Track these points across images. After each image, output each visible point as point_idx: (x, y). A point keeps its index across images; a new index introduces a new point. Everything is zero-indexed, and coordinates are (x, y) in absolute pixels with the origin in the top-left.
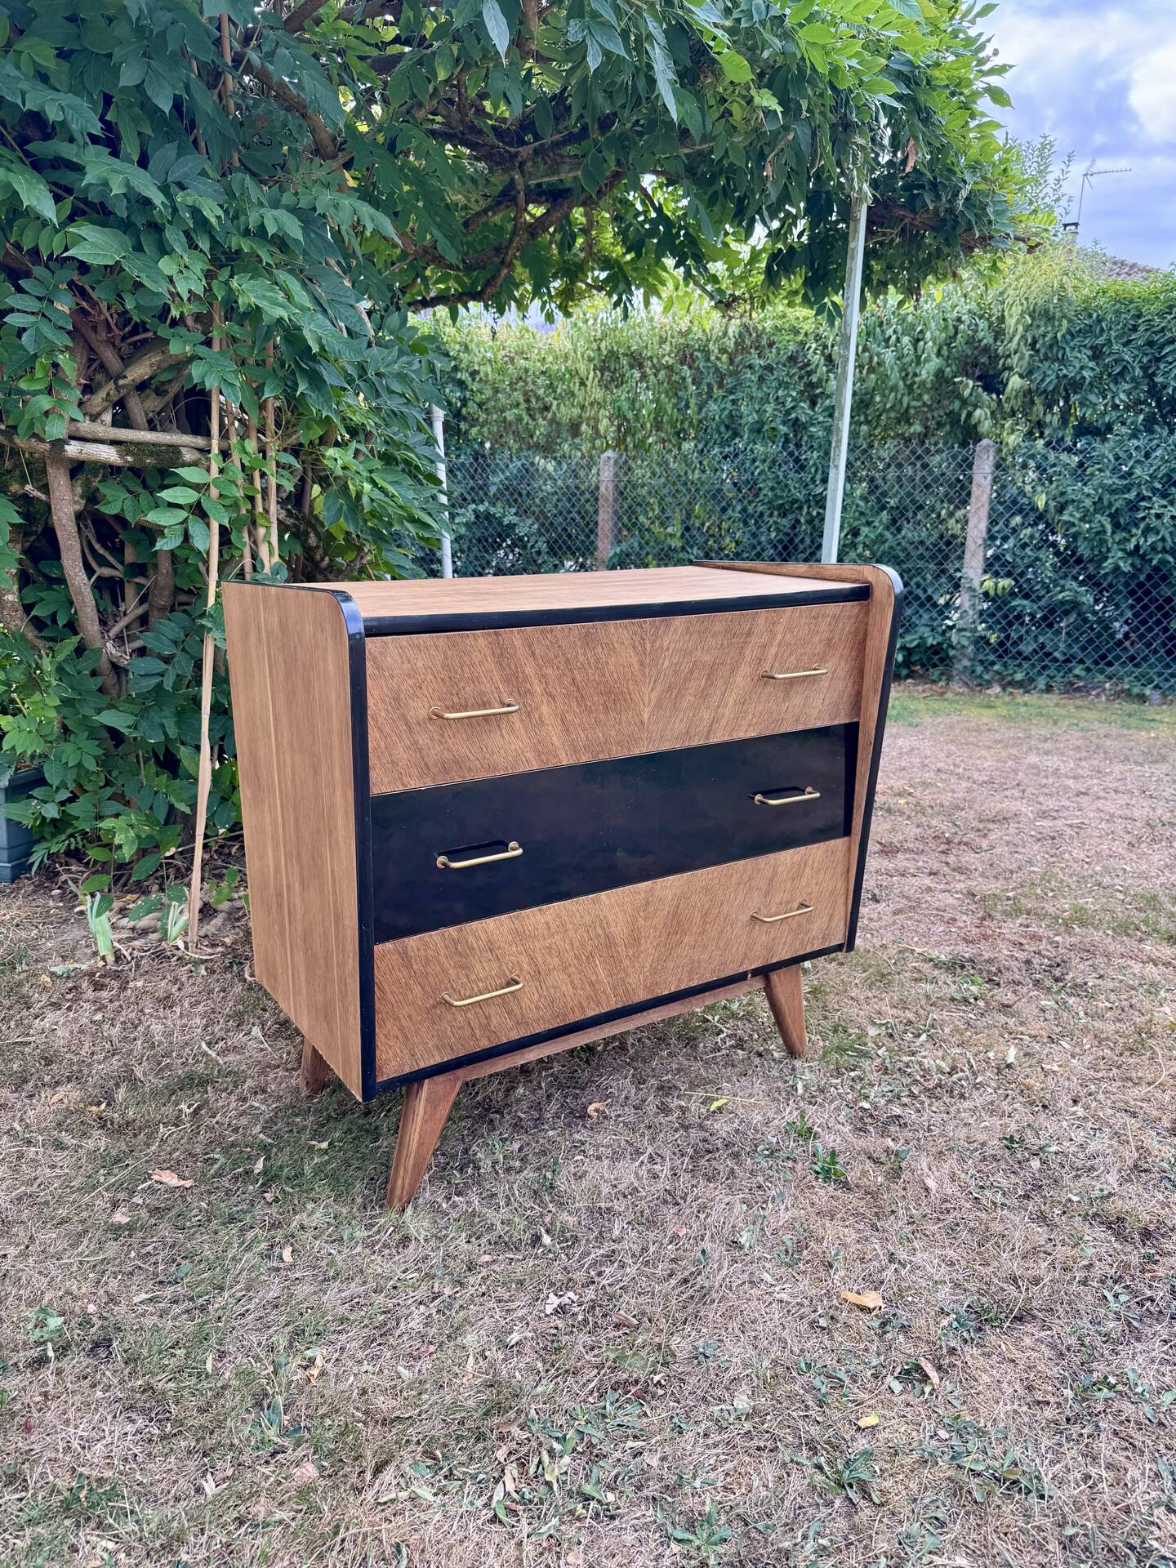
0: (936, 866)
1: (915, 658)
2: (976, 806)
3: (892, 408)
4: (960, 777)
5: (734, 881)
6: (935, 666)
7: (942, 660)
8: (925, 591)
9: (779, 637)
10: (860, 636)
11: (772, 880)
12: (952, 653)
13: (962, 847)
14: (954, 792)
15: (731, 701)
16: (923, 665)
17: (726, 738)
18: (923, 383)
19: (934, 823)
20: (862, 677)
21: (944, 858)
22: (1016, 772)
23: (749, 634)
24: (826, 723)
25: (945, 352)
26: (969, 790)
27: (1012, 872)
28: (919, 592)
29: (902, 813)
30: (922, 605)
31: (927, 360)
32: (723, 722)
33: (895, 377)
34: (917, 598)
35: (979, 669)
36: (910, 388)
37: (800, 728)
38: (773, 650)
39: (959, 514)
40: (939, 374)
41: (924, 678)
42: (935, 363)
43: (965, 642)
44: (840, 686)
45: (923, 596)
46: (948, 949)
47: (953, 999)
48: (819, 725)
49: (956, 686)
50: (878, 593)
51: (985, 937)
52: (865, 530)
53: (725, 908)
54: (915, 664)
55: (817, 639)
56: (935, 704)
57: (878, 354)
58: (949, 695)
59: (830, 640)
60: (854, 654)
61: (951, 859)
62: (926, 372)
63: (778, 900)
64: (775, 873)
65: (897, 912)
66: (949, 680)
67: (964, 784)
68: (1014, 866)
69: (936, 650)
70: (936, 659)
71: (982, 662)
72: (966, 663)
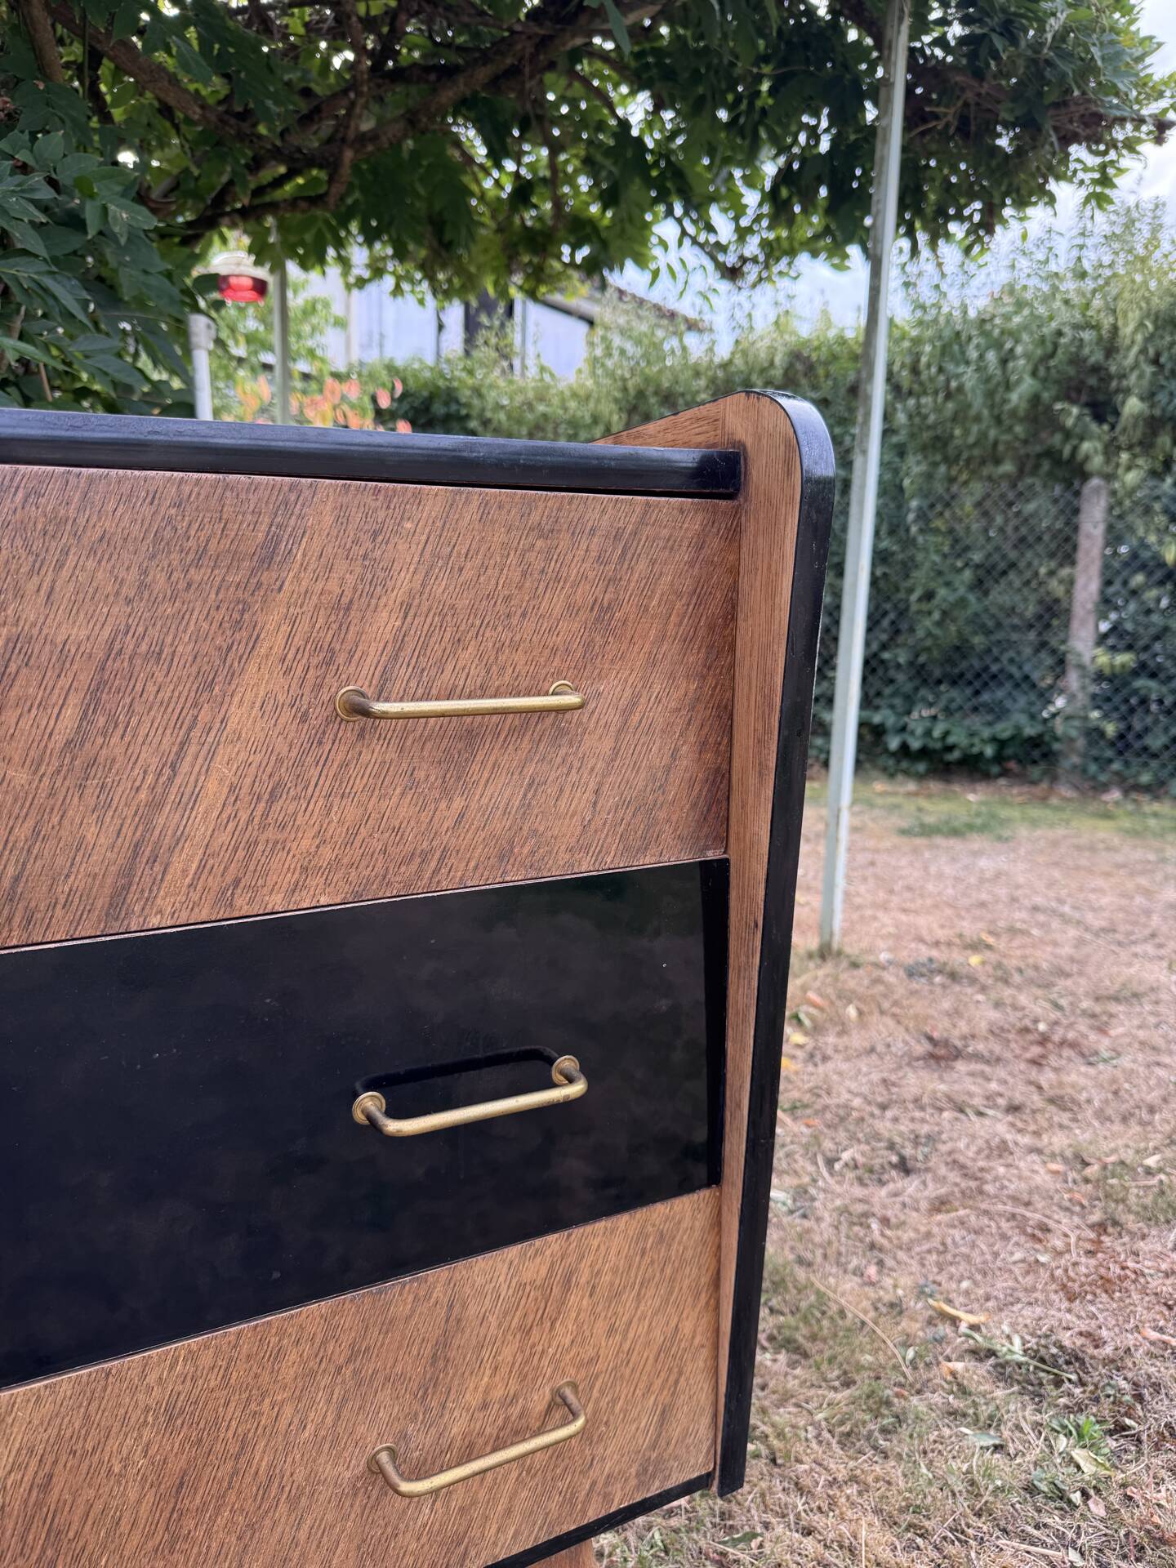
0: (1020, 1093)
1: (1009, 751)
2: (1090, 970)
3: (975, 445)
4: (1066, 920)
5: (289, 1369)
6: (1035, 762)
7: (1045, 755)
8: (1020, 668)
9: (403, 583)
10: (714, 607)
11: (444, 1342)
12: (1056, 746)
13: (1067, 1052)
14: (1055, 944)
15: (213, 789)
16: (1020, 761)
17: (204, 914)
18: (1013, 413)
19: (1023, 999)
20: (729, 730)
21: (1033, 1073)
22: (1148, 913)
23: (269, 555)
24: (611, 860)
25: (1042, 372)
26: (1080, 943)
27: (1152, 1110)
28: (1014, 670)
29: (973, 980)
30: (1017, 685)
31: (1019, 382)
32: (184, 861)
33: (978, 402)
34: (1011, 676)
35: (1093, 768)
36: (998, 420)
37: (516, 876)
38: (384, 623)
39: (1065, 572)
40: (1035, 400)
41: (1021, 778)
42: (1028, 385)
43: (1074, 733)
44: (657, 753)
45: (1017, 674)
46: (1029, 1314)
47: (1031, 1489)
48: (586, 866)
49: (1065, 791)
50: (760, 473)
51: (1106, 1284)
52: (942, 592)
53: (261, 1459)
54: (1009, 758)
55: (555, 603)
56: (1035, 812)
57: (958, 376)
58: (1054, 801)
59: (603, 612)
60: (694, 658)
61: (1046, 1078)
62: (1016, 398)
63: (473, 1399)
64: (454, 1322)
65: (940, 1205)
66: (1054, 779)
67: (1072, 932)
68: (1153, 1097)
69: (1036, 742)
70: (1036, 754)
71: (1096, 759)
72: (1075, 759)
